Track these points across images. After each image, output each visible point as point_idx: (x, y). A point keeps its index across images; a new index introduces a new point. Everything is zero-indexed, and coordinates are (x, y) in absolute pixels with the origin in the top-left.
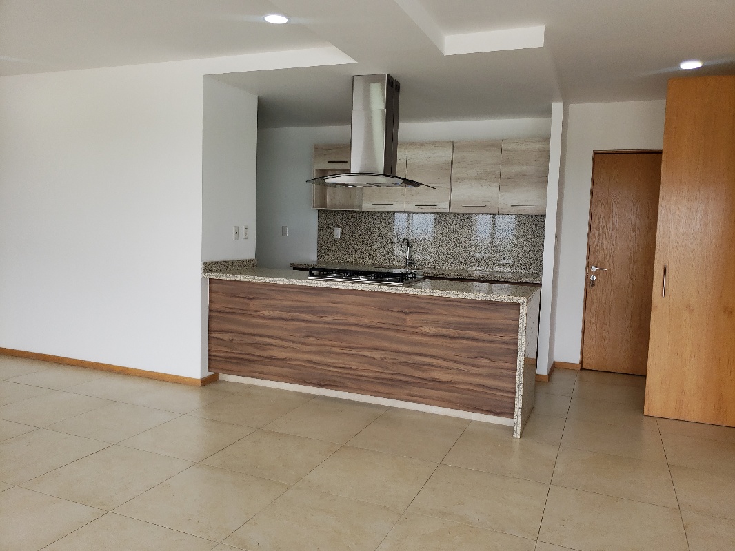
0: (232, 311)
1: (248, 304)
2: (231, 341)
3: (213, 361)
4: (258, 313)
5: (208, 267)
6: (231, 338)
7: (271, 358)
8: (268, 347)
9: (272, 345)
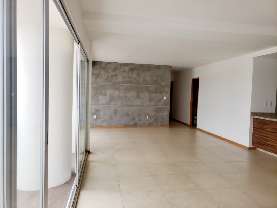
0: (259, 128)
1: (263, 126)
2: (258, 137)
3: (253, 143)
4: (266, 130)
5: (252, 114)
6: (258, 136)
7: (270, 145)
8: (268, 141)
9: (270, 141)
